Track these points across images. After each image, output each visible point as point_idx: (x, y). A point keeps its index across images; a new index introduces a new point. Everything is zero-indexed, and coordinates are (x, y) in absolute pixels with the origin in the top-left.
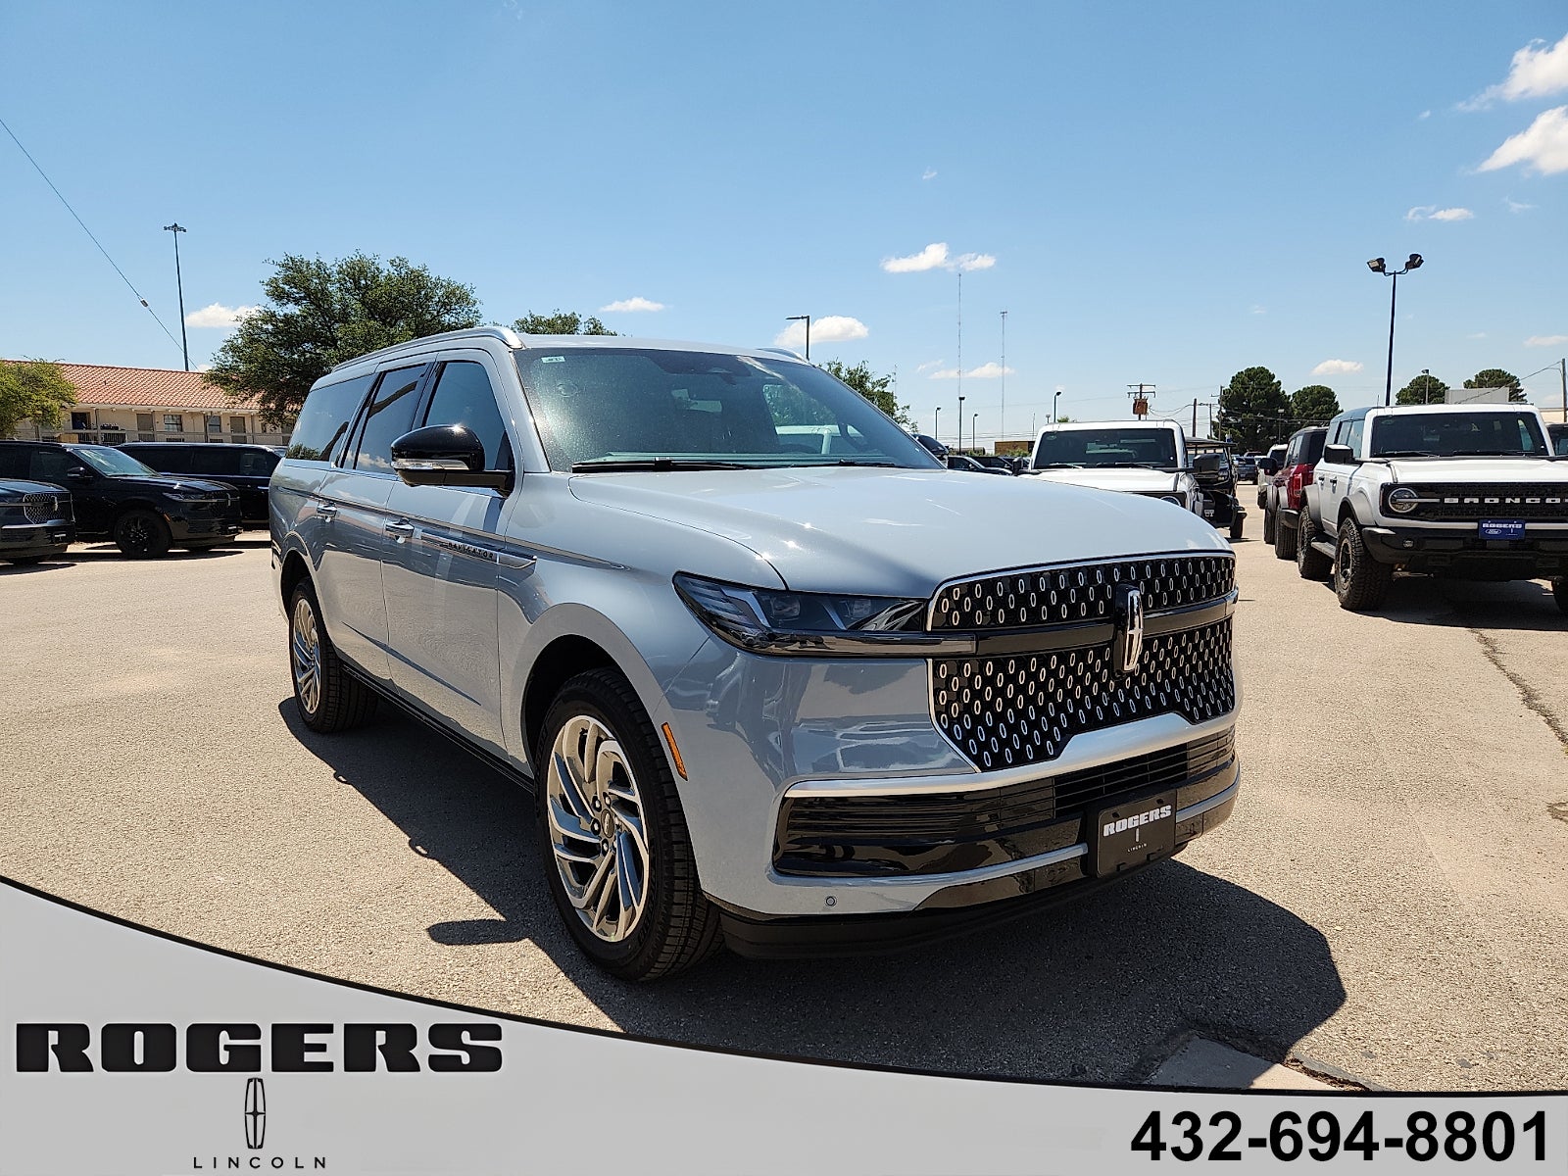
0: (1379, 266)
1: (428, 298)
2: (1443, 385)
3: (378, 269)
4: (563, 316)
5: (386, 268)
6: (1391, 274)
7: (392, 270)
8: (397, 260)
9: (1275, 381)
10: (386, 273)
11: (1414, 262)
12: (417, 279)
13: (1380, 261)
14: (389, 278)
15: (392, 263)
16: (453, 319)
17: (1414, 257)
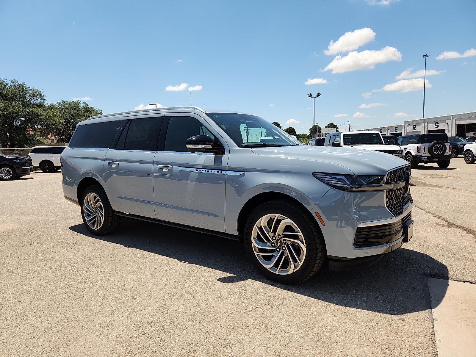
0: (310, 96)
1: (26, 94)
2: (320, 127)
3: (6, 83)
4: (74, 101)
5: (9, 83)
6: (313, 98)
7: (12, 84)
8: (14, 81)
9: (280, 126)
10: (9, 85)
11: (319, 95)
12: (21, 87)
13: (311, 94)
14: (11, 87)
15: (12, 81)
16: (35, 102)
17: (319, 93)
